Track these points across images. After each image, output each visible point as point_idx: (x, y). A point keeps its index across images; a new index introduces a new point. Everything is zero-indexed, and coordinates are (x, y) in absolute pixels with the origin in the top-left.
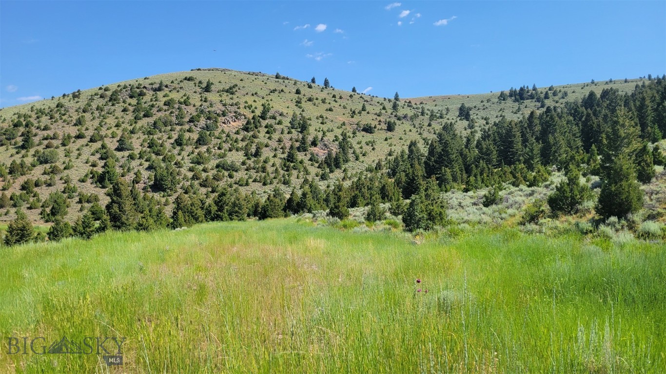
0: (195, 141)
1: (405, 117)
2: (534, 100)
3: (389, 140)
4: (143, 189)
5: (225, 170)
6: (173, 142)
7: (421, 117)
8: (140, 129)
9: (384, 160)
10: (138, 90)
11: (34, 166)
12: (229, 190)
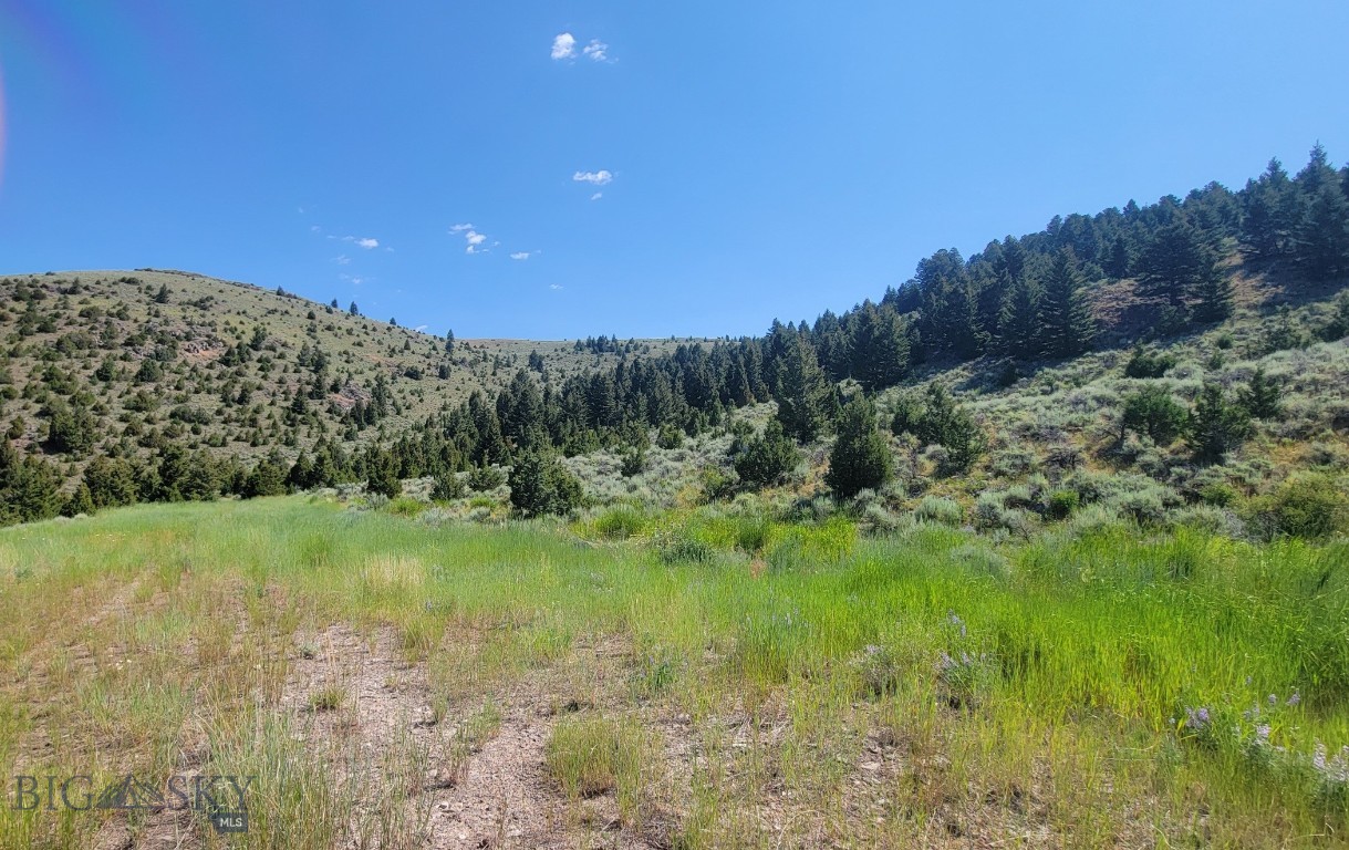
0: (134, 374)
1: (463, 361)
3: (442, 390)
4: (26, 449)
5: (186, 421)
6: (91, 374)
7: (483, 363)
8: (29, 350)
9: (437, 415)
10: (31, 290)
12: (191, 451)
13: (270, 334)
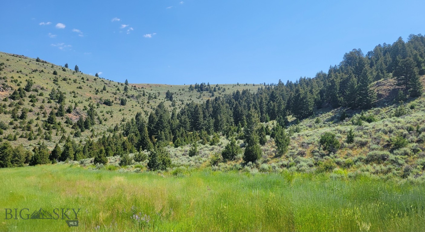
1: (133, 96)
2: (208, 92)
3: (122, 111)
7: (143, 97)
9: (120, 124)
13: (34, 83)
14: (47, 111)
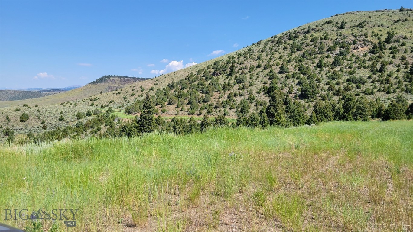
0: (331, 64)
4: (294, 98)
5: (354, 83)
6: (315, 66)
8: (294, 59)
10: (294, 35)
11: (234, 85)
12: (356, 97)
13: (396, 34)
14: (410, 61)
